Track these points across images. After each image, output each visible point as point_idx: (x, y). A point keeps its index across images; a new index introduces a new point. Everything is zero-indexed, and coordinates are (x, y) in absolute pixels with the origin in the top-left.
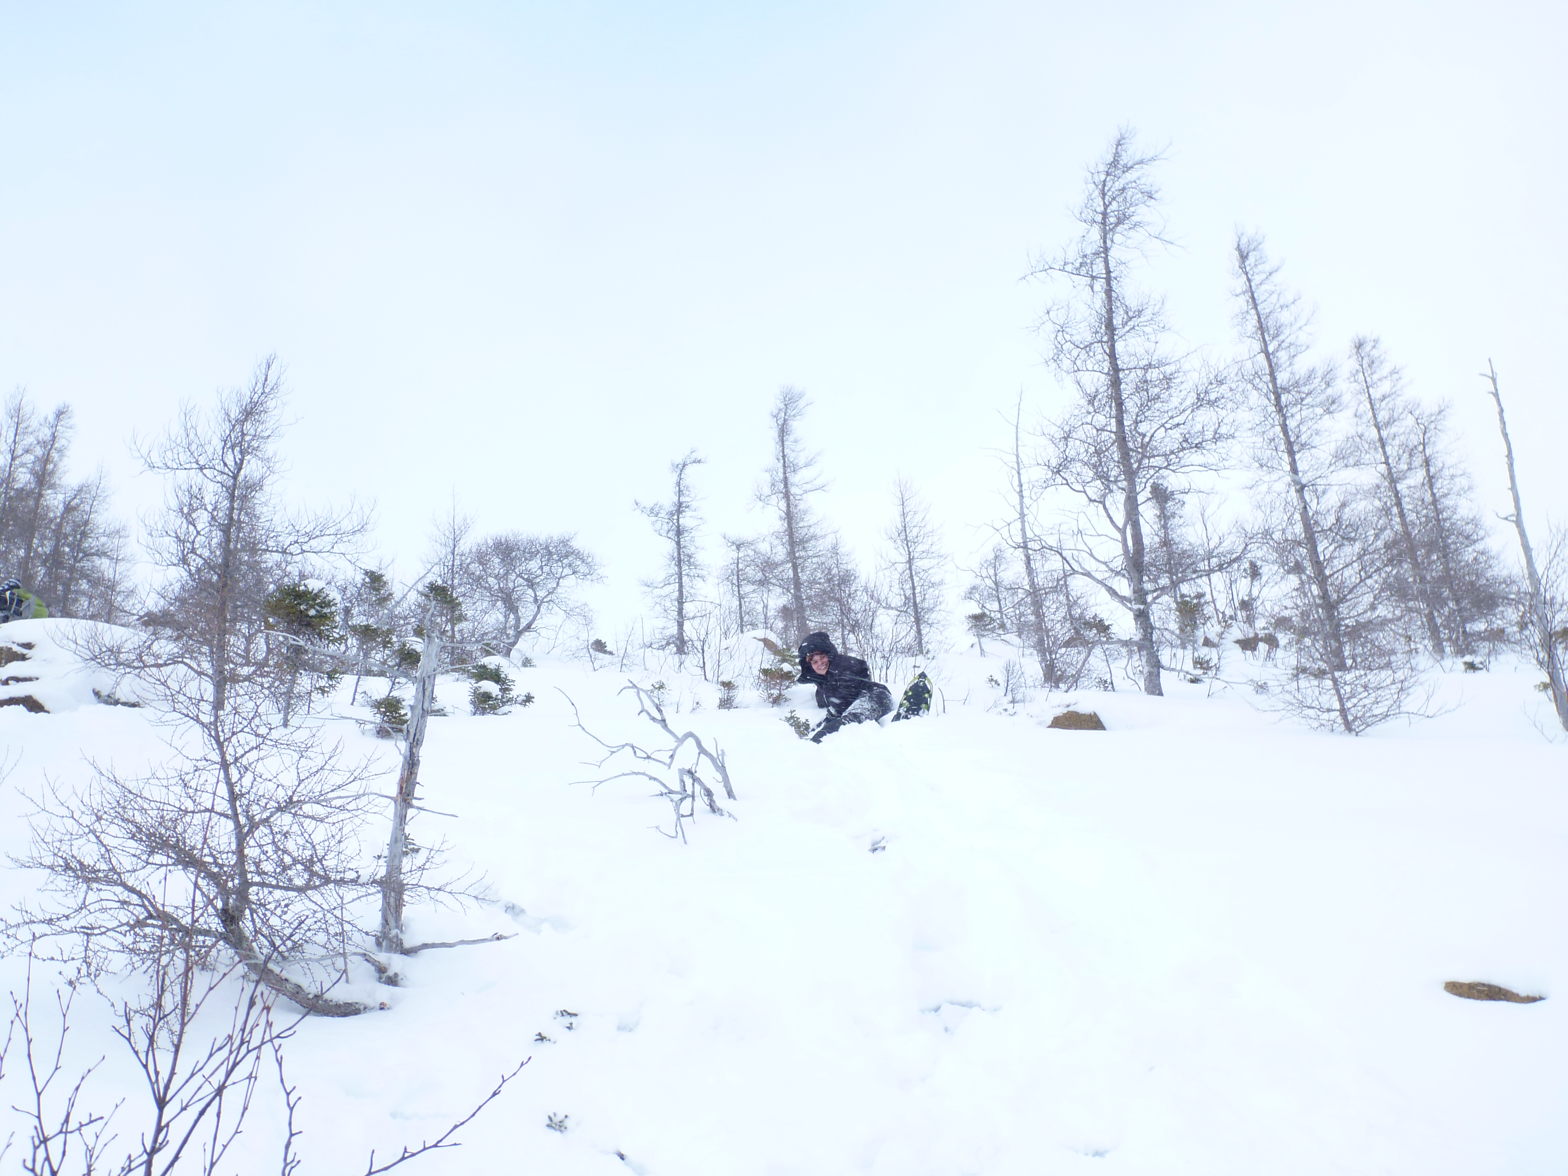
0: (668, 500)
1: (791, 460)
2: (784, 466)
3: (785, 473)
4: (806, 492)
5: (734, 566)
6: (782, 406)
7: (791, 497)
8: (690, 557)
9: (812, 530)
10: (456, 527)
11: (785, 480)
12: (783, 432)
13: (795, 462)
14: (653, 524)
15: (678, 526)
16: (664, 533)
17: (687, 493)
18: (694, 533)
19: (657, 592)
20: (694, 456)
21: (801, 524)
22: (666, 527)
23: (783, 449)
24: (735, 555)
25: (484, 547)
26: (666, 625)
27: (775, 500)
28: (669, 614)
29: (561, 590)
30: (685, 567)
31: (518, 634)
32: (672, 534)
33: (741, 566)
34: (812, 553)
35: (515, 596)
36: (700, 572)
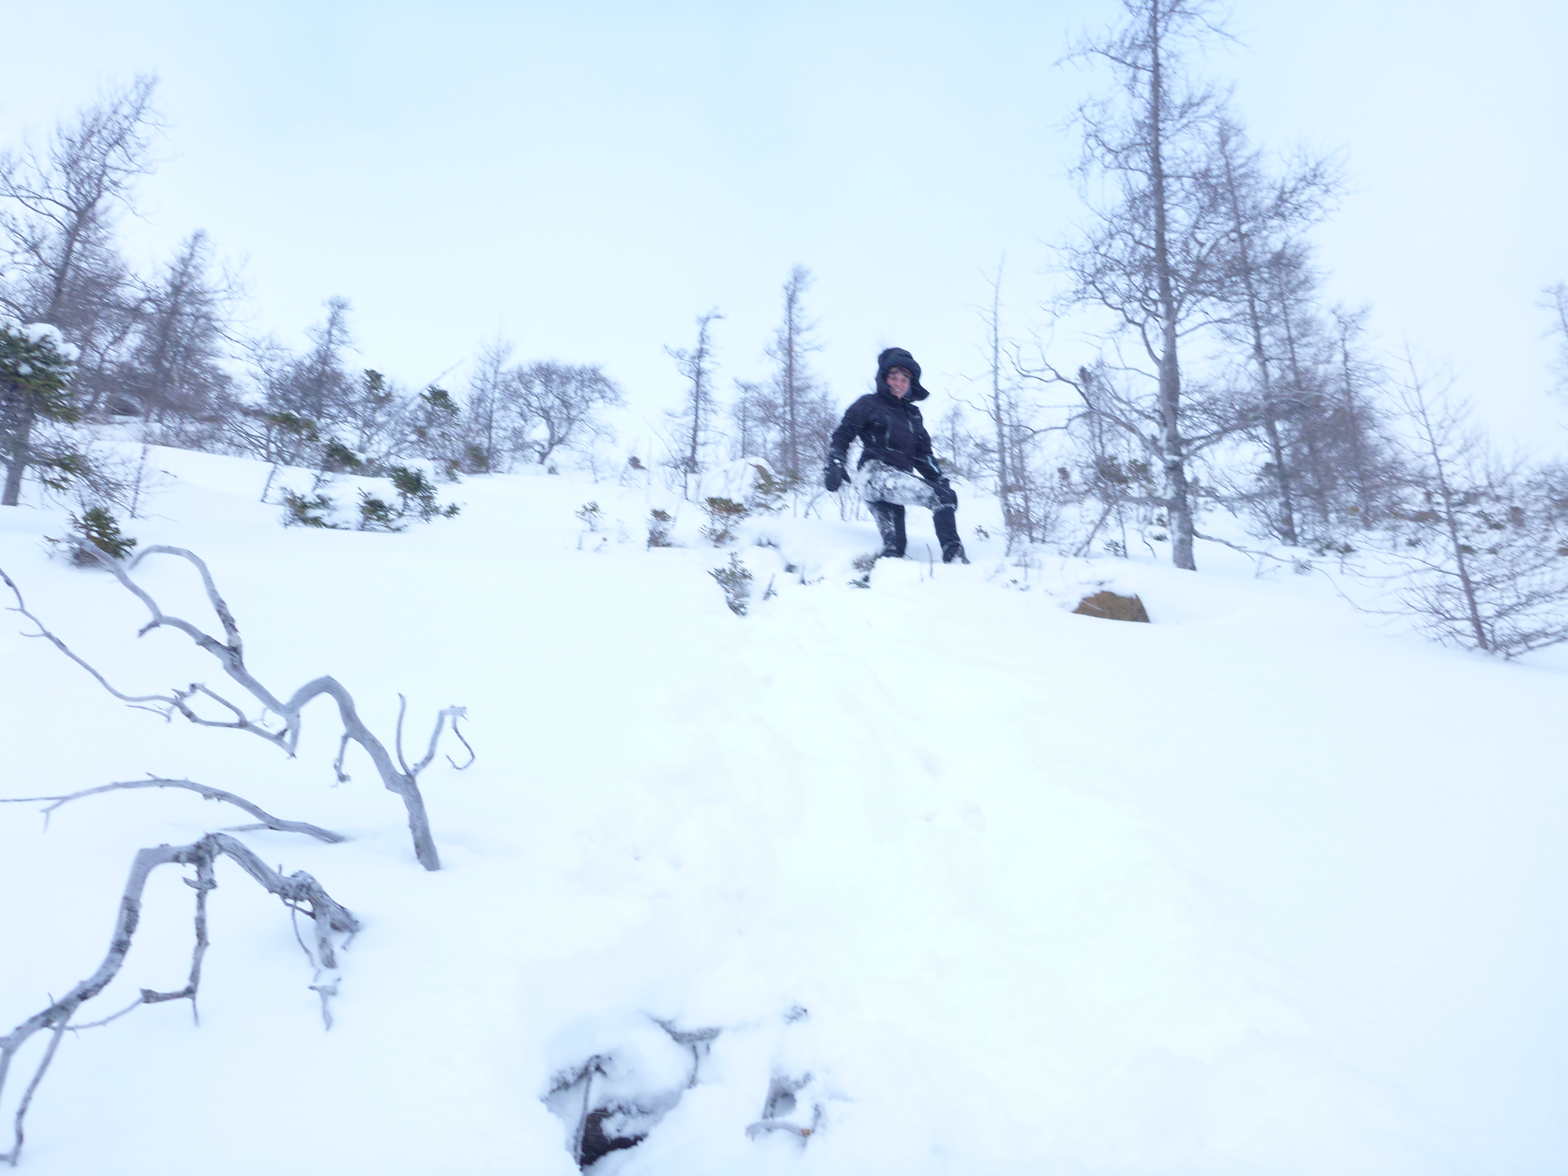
0: (692, 346)
1: (796, 323)
2: (790, 328)
3: (790, 334)
4: (805, 350)
5: (741, 405)
6: (792, 280)
7: (794, 354)
8: (706, 394)
10: (501, 350)
11: (790, 340)
12: (791, 300)
13: (799, 326)
14: (678, 364)
15: (699, 368)
16: (685, 372)
17: (708, 341)
18: (711, 374)
19: (677, 420)
20: (718, 312)
21: (800, 376)
22: (688, 368)
23: (790, 315)
24: (742, 395)
25: (526, 369)
26: (683, 448)
27: (780, 355)
28: (686, 439)
29: (590, 411)
30: (701, 402)
31: (551, 445)
32: (693, 375)
33: (747, 405)
34: (806, 400)
35: (552, 413)
36: (713, 407)
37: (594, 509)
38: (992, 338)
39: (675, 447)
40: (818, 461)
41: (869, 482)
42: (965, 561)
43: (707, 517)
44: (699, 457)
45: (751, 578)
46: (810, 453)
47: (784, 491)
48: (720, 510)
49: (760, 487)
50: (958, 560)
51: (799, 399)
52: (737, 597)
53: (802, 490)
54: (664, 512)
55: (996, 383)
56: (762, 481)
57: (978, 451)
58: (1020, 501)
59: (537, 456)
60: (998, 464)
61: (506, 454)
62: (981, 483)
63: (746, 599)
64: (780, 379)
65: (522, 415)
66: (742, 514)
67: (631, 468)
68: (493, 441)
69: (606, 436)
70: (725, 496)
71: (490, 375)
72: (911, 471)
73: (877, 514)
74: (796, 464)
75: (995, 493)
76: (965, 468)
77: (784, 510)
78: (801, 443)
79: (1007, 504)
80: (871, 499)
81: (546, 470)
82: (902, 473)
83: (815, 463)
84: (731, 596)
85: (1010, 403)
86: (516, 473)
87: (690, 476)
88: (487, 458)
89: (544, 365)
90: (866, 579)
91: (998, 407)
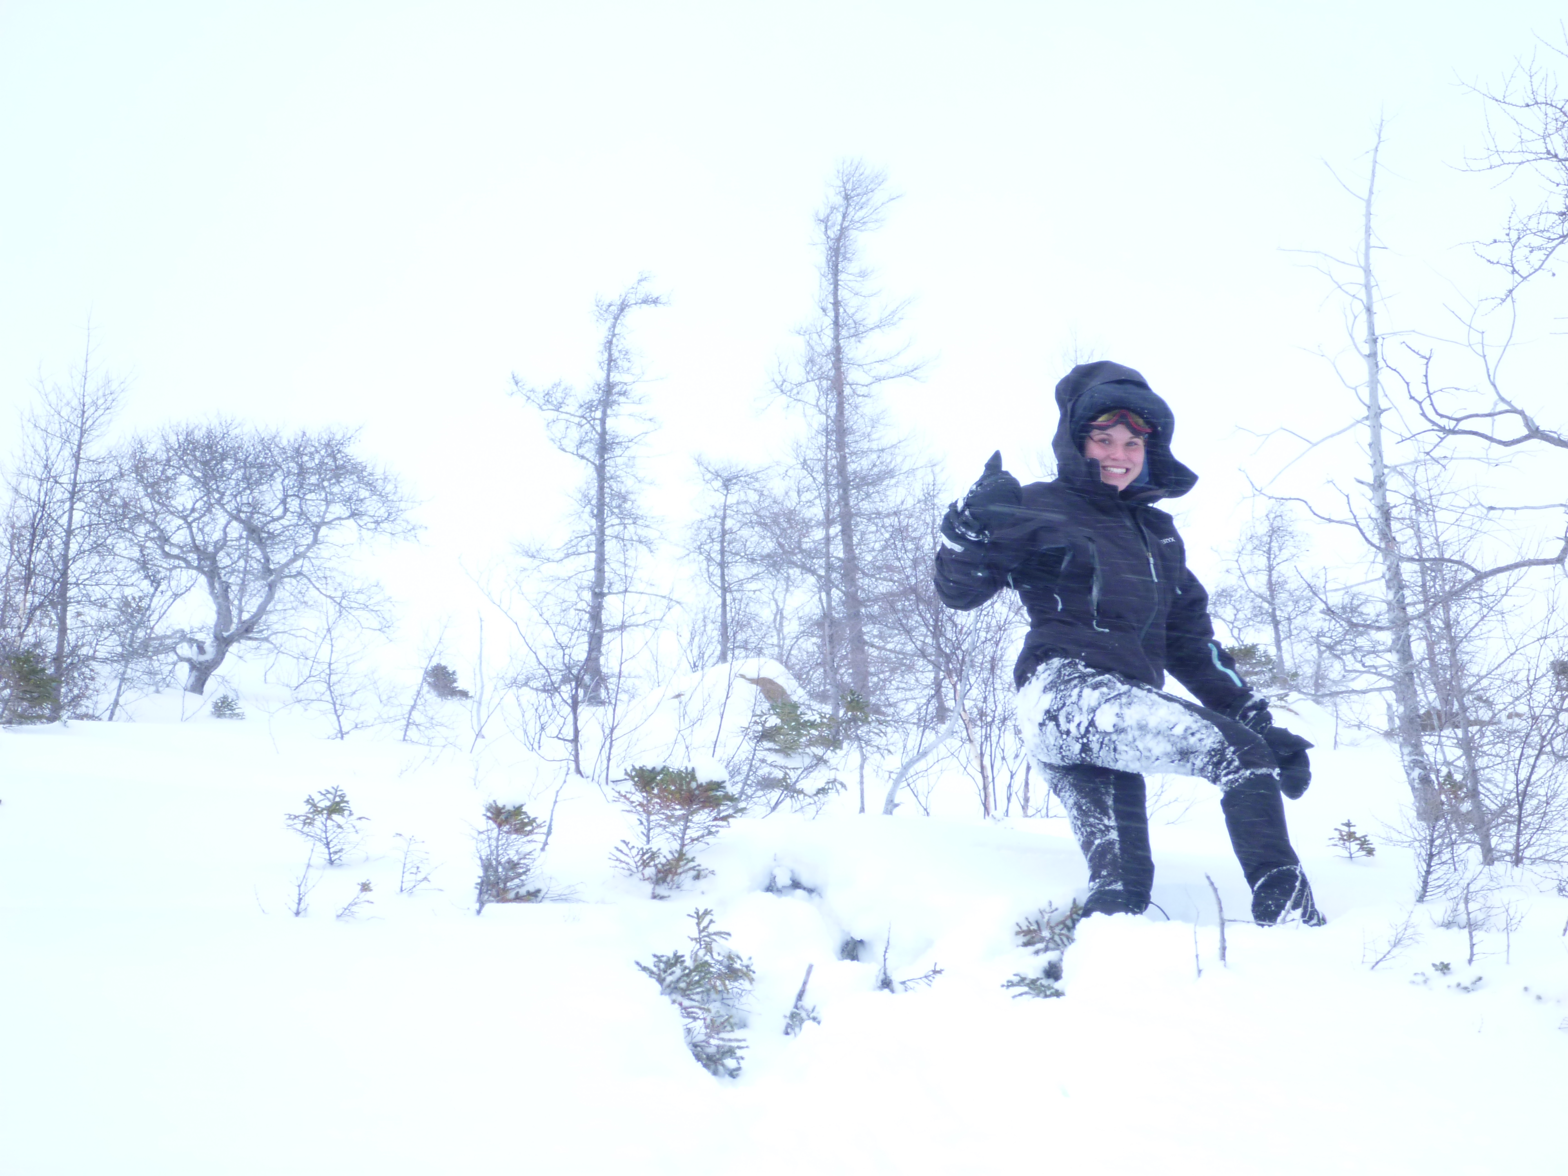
1: (851, 311)
2: (836, 323)
3: (836, 338)
4: (878, 379)
5: (716, 524)
6: (839, 200)
7: (847, 391)
8: (624, 499)
9: (886, 457)
10: (88, 400)
11: (837, 351)
12: (837, 254)
13: (858, 317)
14: (549, 425)
15: (604, 433)
16: (571, 446)
17: (626, 365)
18: (634, 450)
19: (550, 569)
20: (649, 289)
21: (865, 445)
22: (575, 434)
23: (836, 289)
24: (718, 499)
25: (154, 448)
26: (564, 640)
27: (811, 391)
28: (572, 617)
29: (324, 551)
30: (611, 520)
31: (223, 643)
32: (589, 449)
33: (729, 523)
34: (883, 507)
35: (223, 560)
36: (643, 532)
37: (336, 808)
38: (1362, 333)
39: (544, 638)
40: (920, 663)
41: (1052, 716)
42: (1312, 916)
43: (633, 818)
44: (609, 663)
45: (751, 980)
46: (896, 642)
47: (834, 743)
48: (666, 800)
49: (767, 735)
50: (1292, 916)
51: (865, 506)
52: (715, 1027)
53: (877, 741)
54: (518, 811)
55: (1375, 446)
56: (773, 721)
57: (1337, 628)
58: (1454, 753)
59: (183, 670)
60: (1393, 657)
61: (104, 671)
62: (1350, 709)
63: (738, 1034)
64: (813, 453)
65: (144, 564)
66: (726, 809)
67: (431, 696)
68: (71, 637)
69: (363, 614)
70: (677, 764)
71: (63, 465)
72: (1158, 683)
73: (1071, 797)
74: (862, 674)
75: (1389, 734)
76: (1308, 670)
77: (832, 794)
78: (872, 618)
79: (1418, 761)
80: (1056, 760)
81: (209, 708)
82: (1135, 690)
83: (910, 668)
84: (698, 1026)
85: (1415, 500)
86: (130, 719)
87: (585, 711)
88: (56, 680)
89: (199, 435)
90: (1053, 972)
91: (1386, 512)
